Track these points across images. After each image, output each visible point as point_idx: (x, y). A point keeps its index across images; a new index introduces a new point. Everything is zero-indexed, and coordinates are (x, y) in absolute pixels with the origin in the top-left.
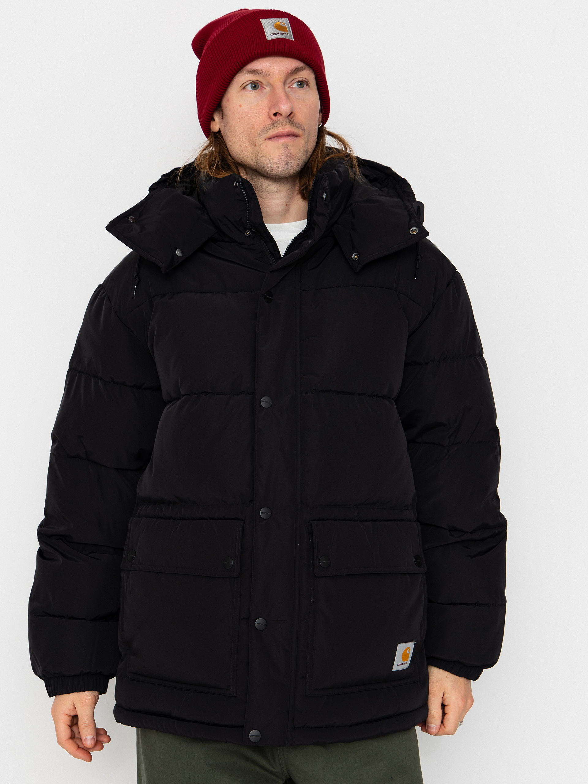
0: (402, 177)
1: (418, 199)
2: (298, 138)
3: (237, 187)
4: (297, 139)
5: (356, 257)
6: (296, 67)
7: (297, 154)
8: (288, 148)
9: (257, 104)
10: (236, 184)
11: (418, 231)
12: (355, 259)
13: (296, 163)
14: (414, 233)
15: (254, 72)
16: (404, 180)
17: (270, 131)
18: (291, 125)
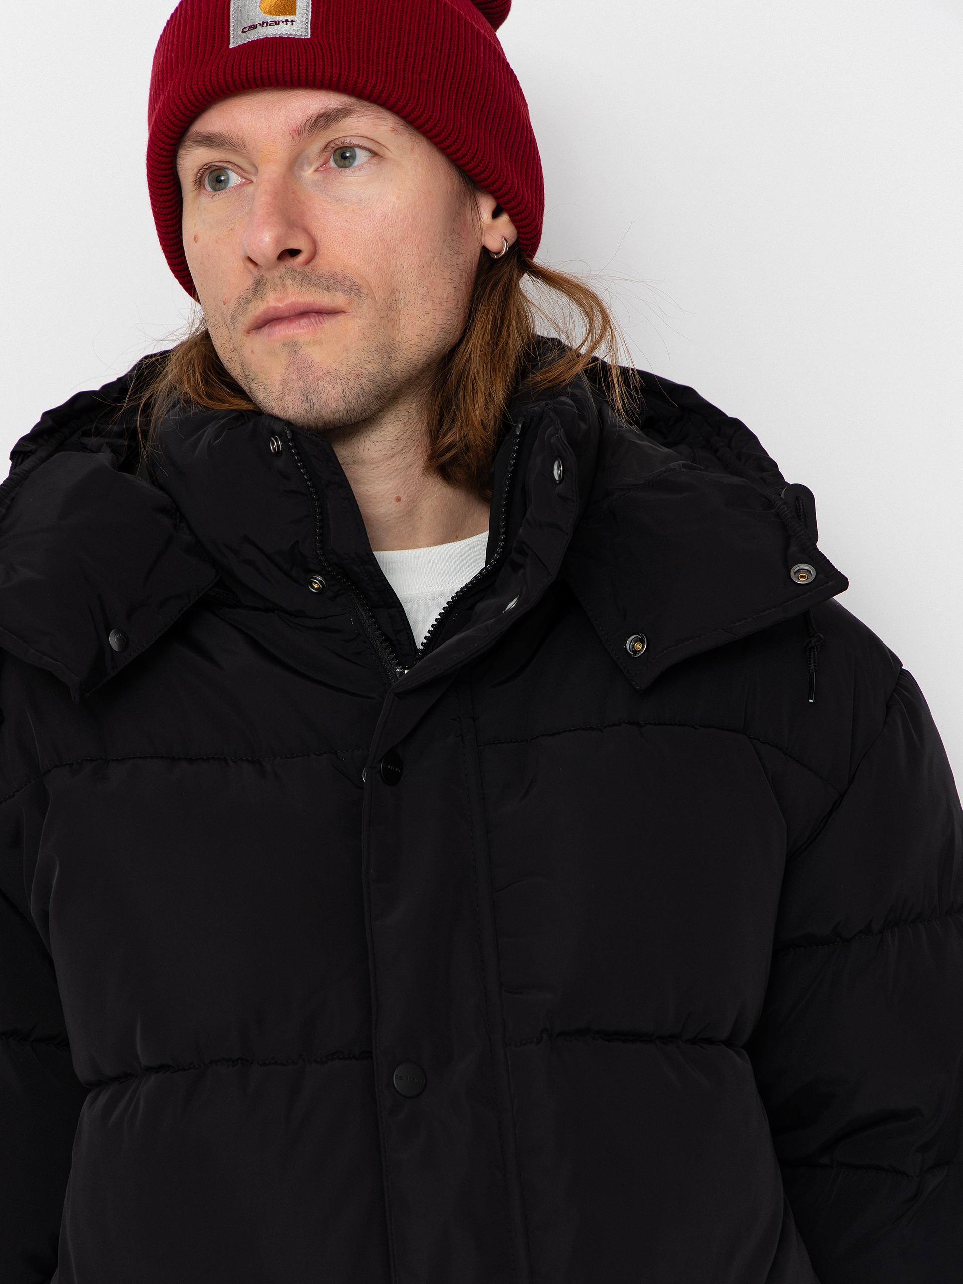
0: (730, 415)
1: (790, 477)
2: (340, 318)
3: (278, 453)
4: (329, 325)
5: (639, 646)
6: (323, 111)
7: (334, 366)
8: (301, 352)
9: (231, 229)
10: (275, 445)
11: (814, 576)
12: (635, 652)
13: (333, 392)
14: (802, 581)
15: (209, 141)
16: (737, 424)
17: (251, 306)
18: (302, 285)
